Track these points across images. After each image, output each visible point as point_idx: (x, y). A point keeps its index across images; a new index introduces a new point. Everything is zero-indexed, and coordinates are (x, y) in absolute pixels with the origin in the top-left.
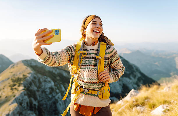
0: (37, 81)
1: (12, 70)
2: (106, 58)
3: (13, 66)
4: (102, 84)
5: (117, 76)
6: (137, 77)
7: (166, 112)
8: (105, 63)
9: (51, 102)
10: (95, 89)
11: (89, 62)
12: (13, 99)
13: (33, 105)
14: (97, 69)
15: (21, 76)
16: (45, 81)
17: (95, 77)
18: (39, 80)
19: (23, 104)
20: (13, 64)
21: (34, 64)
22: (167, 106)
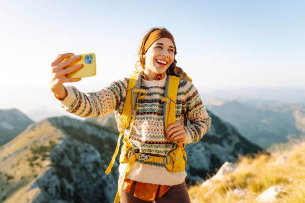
0: (72, 151)
1: (32, 134)
2: (178, 102)
3: (34, 127)
4: (171, 145)
5: (197, 133)
6: (234, 144)
7: (281, 197)
8: (177, 110)
9: (95, 185)
10: (160, 154)
11: (150, 108)
12: (34, 181)
13: (66, 191)
14: (163, 119)
15: (47, 144)
16: (86, 151)
17: (160, 133)
18: (76, 149)
19: (49, 190)
20: (33, 125)
21: (67, 123)
22: (282, 187)
